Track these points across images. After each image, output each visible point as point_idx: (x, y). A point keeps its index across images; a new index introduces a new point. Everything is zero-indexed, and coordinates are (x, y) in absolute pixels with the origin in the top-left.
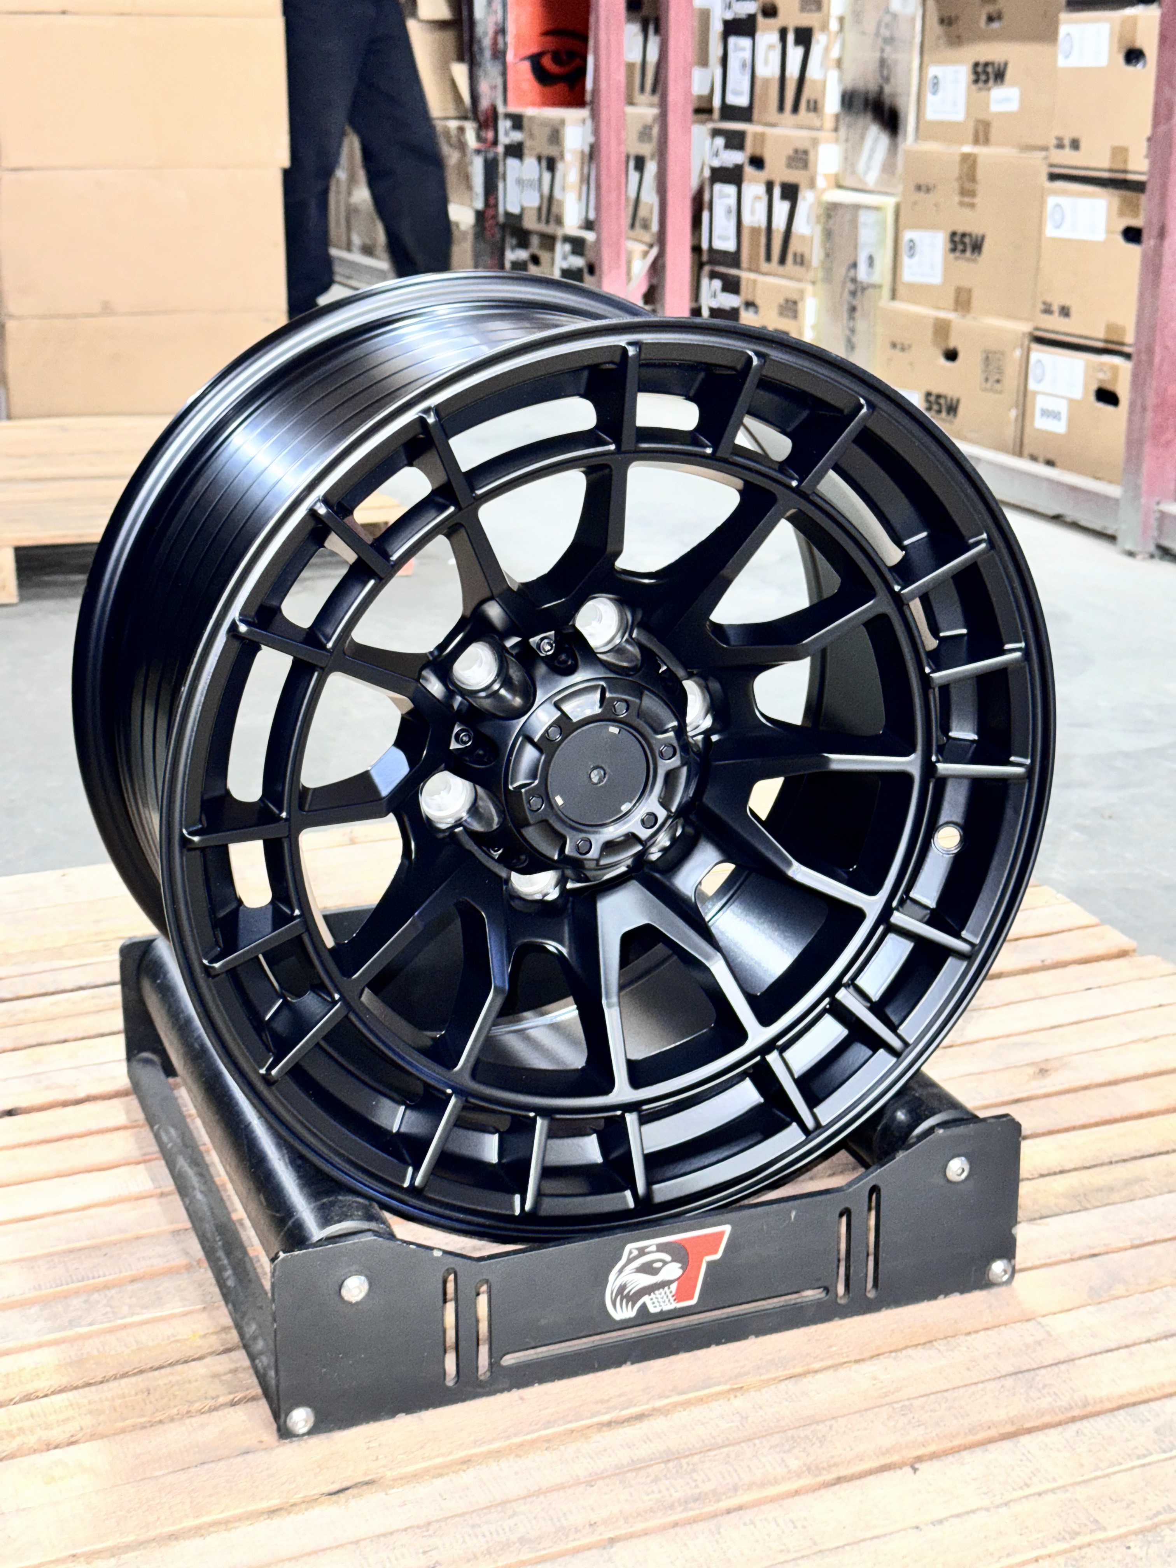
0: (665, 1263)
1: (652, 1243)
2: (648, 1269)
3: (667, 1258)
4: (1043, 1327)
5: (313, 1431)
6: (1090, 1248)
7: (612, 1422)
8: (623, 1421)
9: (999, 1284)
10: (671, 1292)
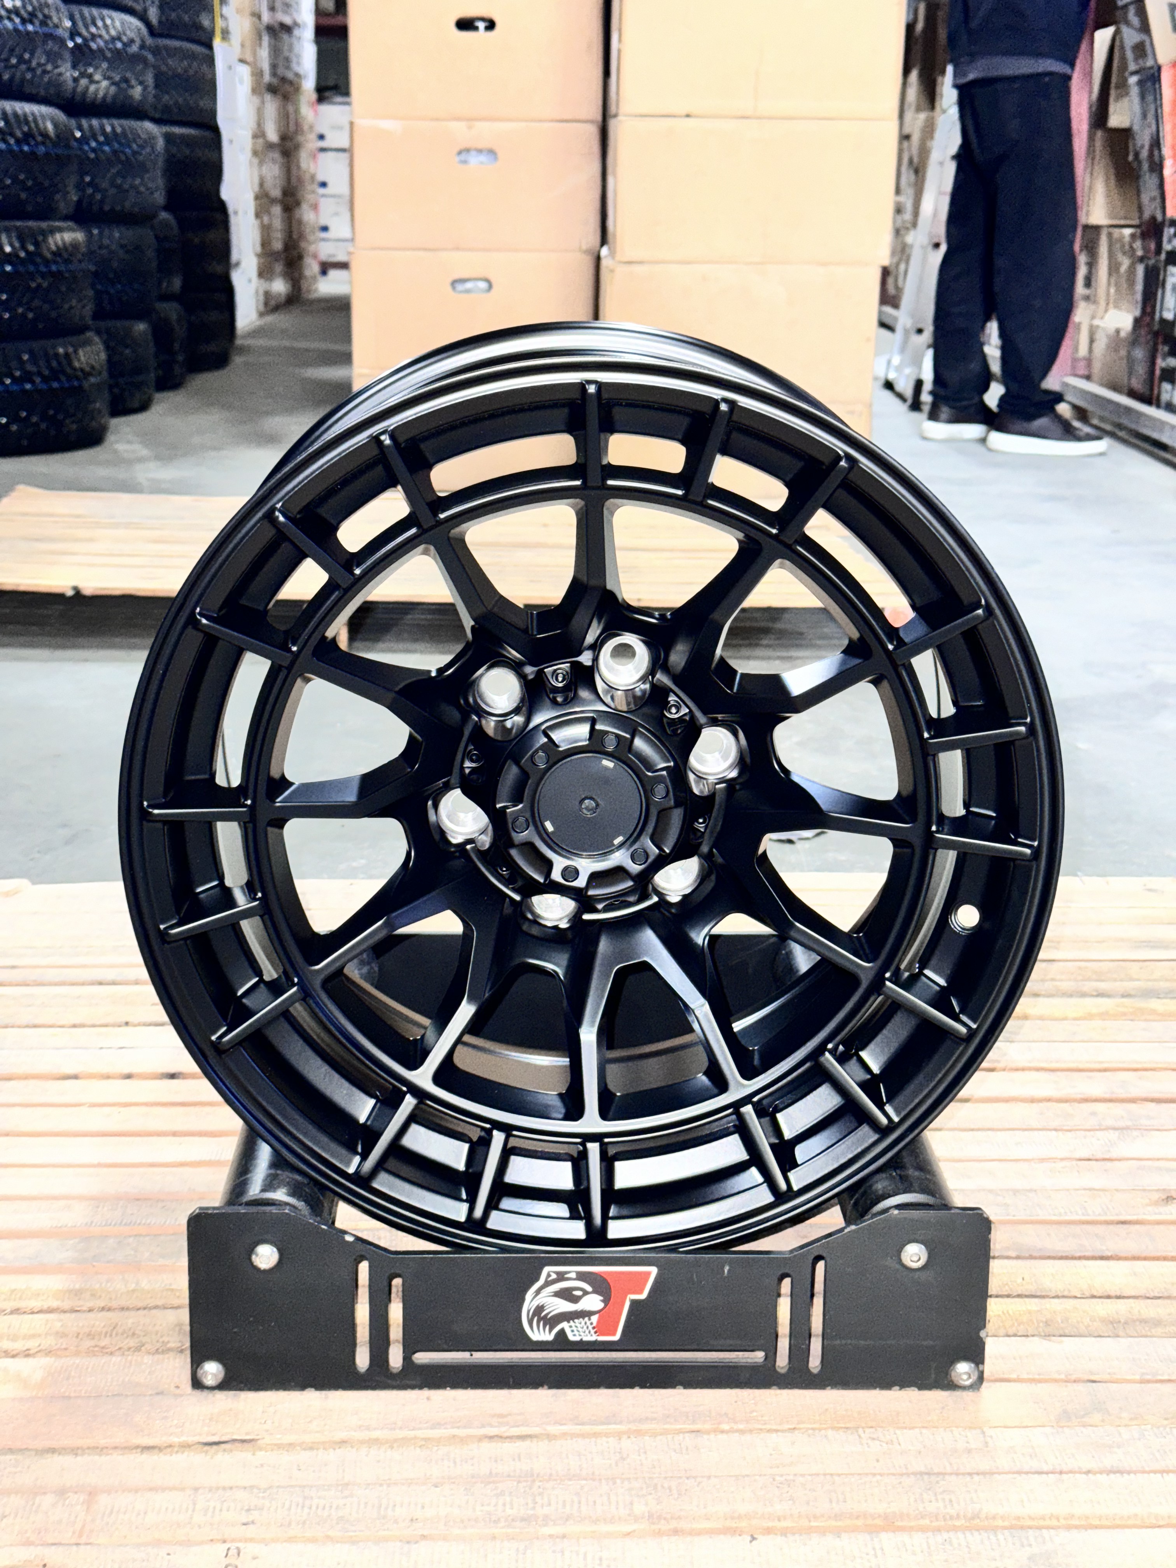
0: (586, 1293)
1: (572, 1270)
2: (566, 1295)
3: (589, 1288)
4: (984, 1436)
5: (223, 1386)
6: (1092, 1373)
7: (497, 1436)
8: (507, 1437)
9: (964, 1388)
10: (592, 1324)
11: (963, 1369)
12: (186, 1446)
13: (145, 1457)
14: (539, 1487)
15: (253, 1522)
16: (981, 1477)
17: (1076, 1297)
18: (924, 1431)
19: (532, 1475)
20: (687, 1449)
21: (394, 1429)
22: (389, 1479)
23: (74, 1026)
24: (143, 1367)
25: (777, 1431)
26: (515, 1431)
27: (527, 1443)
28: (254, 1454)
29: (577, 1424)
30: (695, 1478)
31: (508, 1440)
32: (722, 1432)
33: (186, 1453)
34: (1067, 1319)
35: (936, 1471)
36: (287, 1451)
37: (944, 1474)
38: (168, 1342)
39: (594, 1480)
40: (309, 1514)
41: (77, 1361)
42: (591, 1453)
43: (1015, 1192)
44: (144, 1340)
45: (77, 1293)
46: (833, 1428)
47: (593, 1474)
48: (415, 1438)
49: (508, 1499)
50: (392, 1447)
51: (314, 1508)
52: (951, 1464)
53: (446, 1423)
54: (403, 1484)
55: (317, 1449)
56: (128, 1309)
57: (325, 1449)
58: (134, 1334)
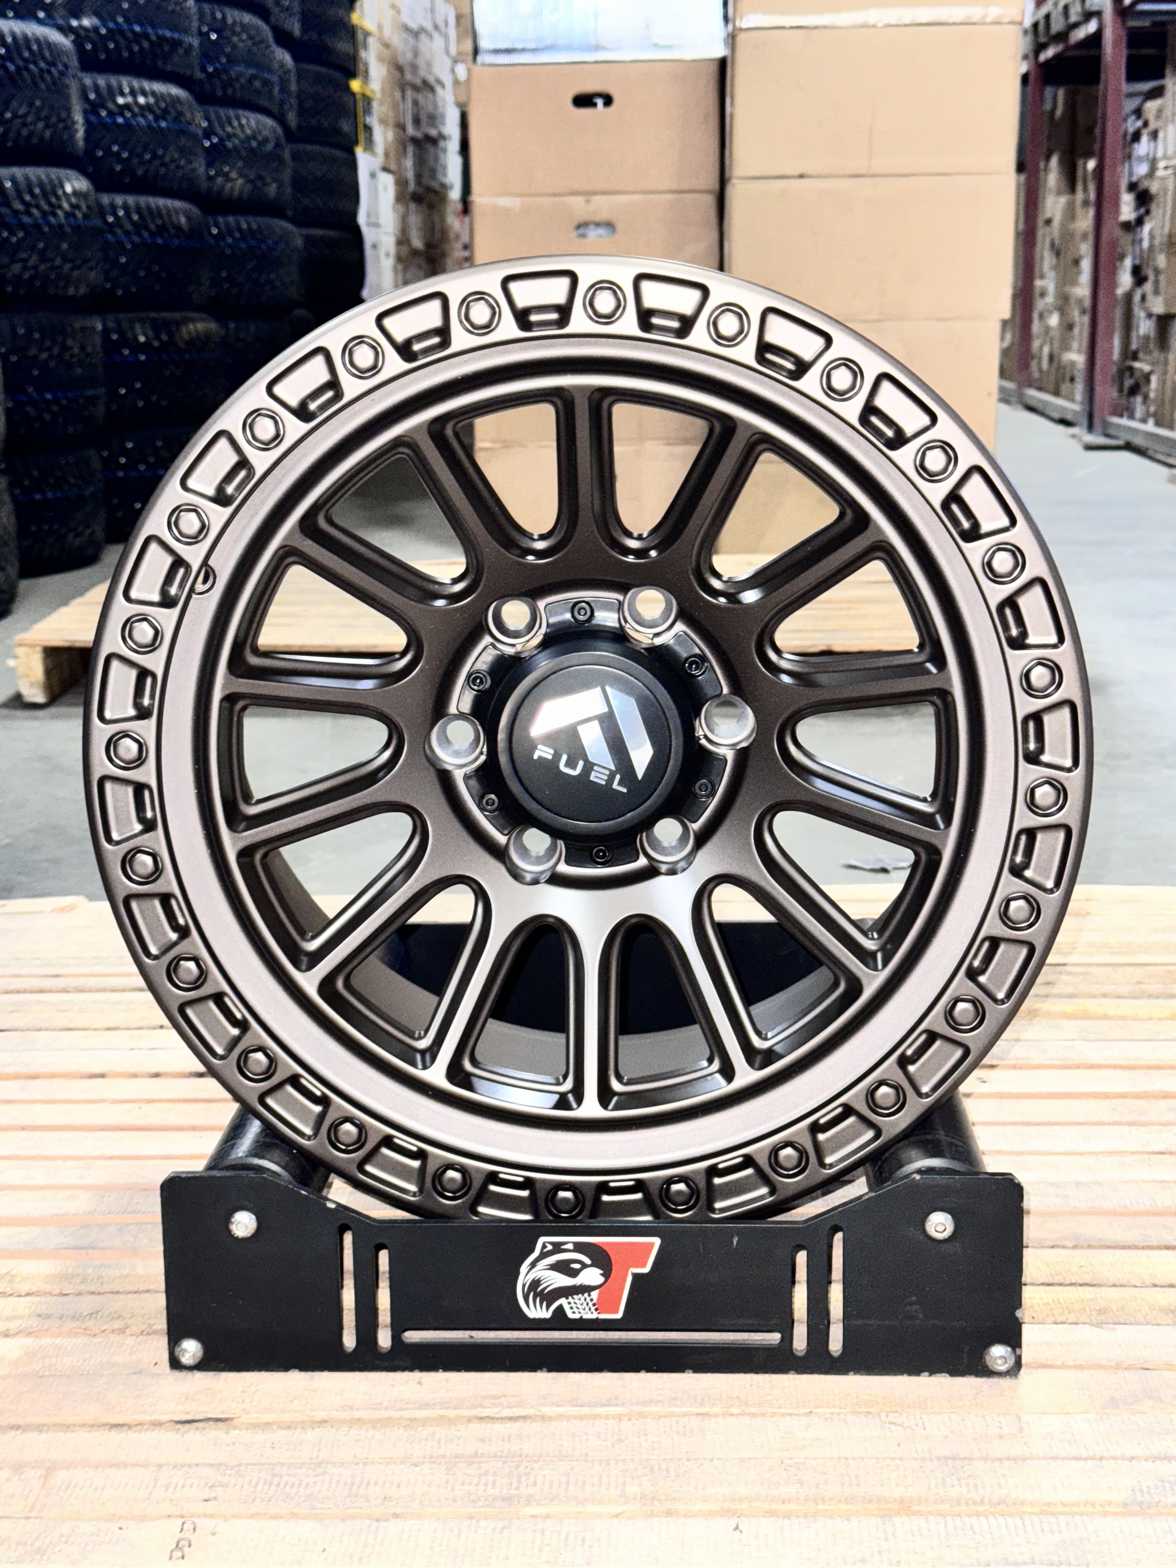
1: (569, 1241)
2: (563, 1268)
3: (588, 1261)
4: (1020, 1422)
5: (201, 1366)
7: (488, 1417)
8: (498, 1419)
9: (1000, 1374)
10: (592, 1300)
11: (998, 1353)
12: (157, 1424)
13: (113, 1433)
14: (526, 1467)
15: (215, 1499)
16: (1012, 1462)
17: (1135, 1286)
18: (953, 1416)
19: (521, 1456)
20: (691, 1431)
21: (379, 1409)
22: (367, 1458)
23: (109, 1029)
24: (125, 1347)
25: (791, 1415)
26: (507, 1413)
27: (519, 1424)
28: (227, 1433)
29: (575, 1406)
30: (696, 1460)
31: (499, 1421)
32: (732, 1415)
33: (156, 1432)
34: (1123, 1308)
35: (962, 1456)
36: (264, 1430)
37: (971, 1459)
38: (154, 1324)
39: (586, 1461)
40: (276, 1491)
41: (57, 1342)
42: (586, 1434)
43: (1078, 1184)
44: (129, 1322)
45: (68, 1278)
46: (853, 1412)
47: (586, 1455)
48: (400, 1418)
49: (491, 1478)
50: (374, 1428)
51: (282, 1486)
52: (979, 1449)
53: (435, 1404)
54: (380, 1463)
55: (295, 1428)
56: (118, 1293)
57: (303, 1428)
58: (119, 1317)
